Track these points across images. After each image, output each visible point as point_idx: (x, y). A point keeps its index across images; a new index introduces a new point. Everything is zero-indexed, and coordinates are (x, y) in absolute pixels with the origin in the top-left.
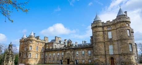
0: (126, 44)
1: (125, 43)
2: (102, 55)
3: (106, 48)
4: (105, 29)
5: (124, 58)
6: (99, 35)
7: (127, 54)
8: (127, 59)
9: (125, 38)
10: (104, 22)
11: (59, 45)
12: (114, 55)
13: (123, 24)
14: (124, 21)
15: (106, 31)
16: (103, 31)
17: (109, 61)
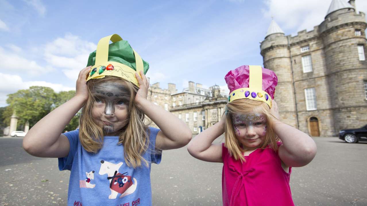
0: (355, 83)
1: (351, 79)
2: (287, 112)
3: (299, 97)
4: (295, 50)
5: (349, 117)
6: (279, 65)
7: (355, 107)
8: (357, 119)
9: (350, 67)
10: (290, 36)
11: (198, 97)
12: (318, 110)
13: (344, 32)
14: (347, 24)
15: (297, 55)
16: (290, 58)
17: (307, 126)
